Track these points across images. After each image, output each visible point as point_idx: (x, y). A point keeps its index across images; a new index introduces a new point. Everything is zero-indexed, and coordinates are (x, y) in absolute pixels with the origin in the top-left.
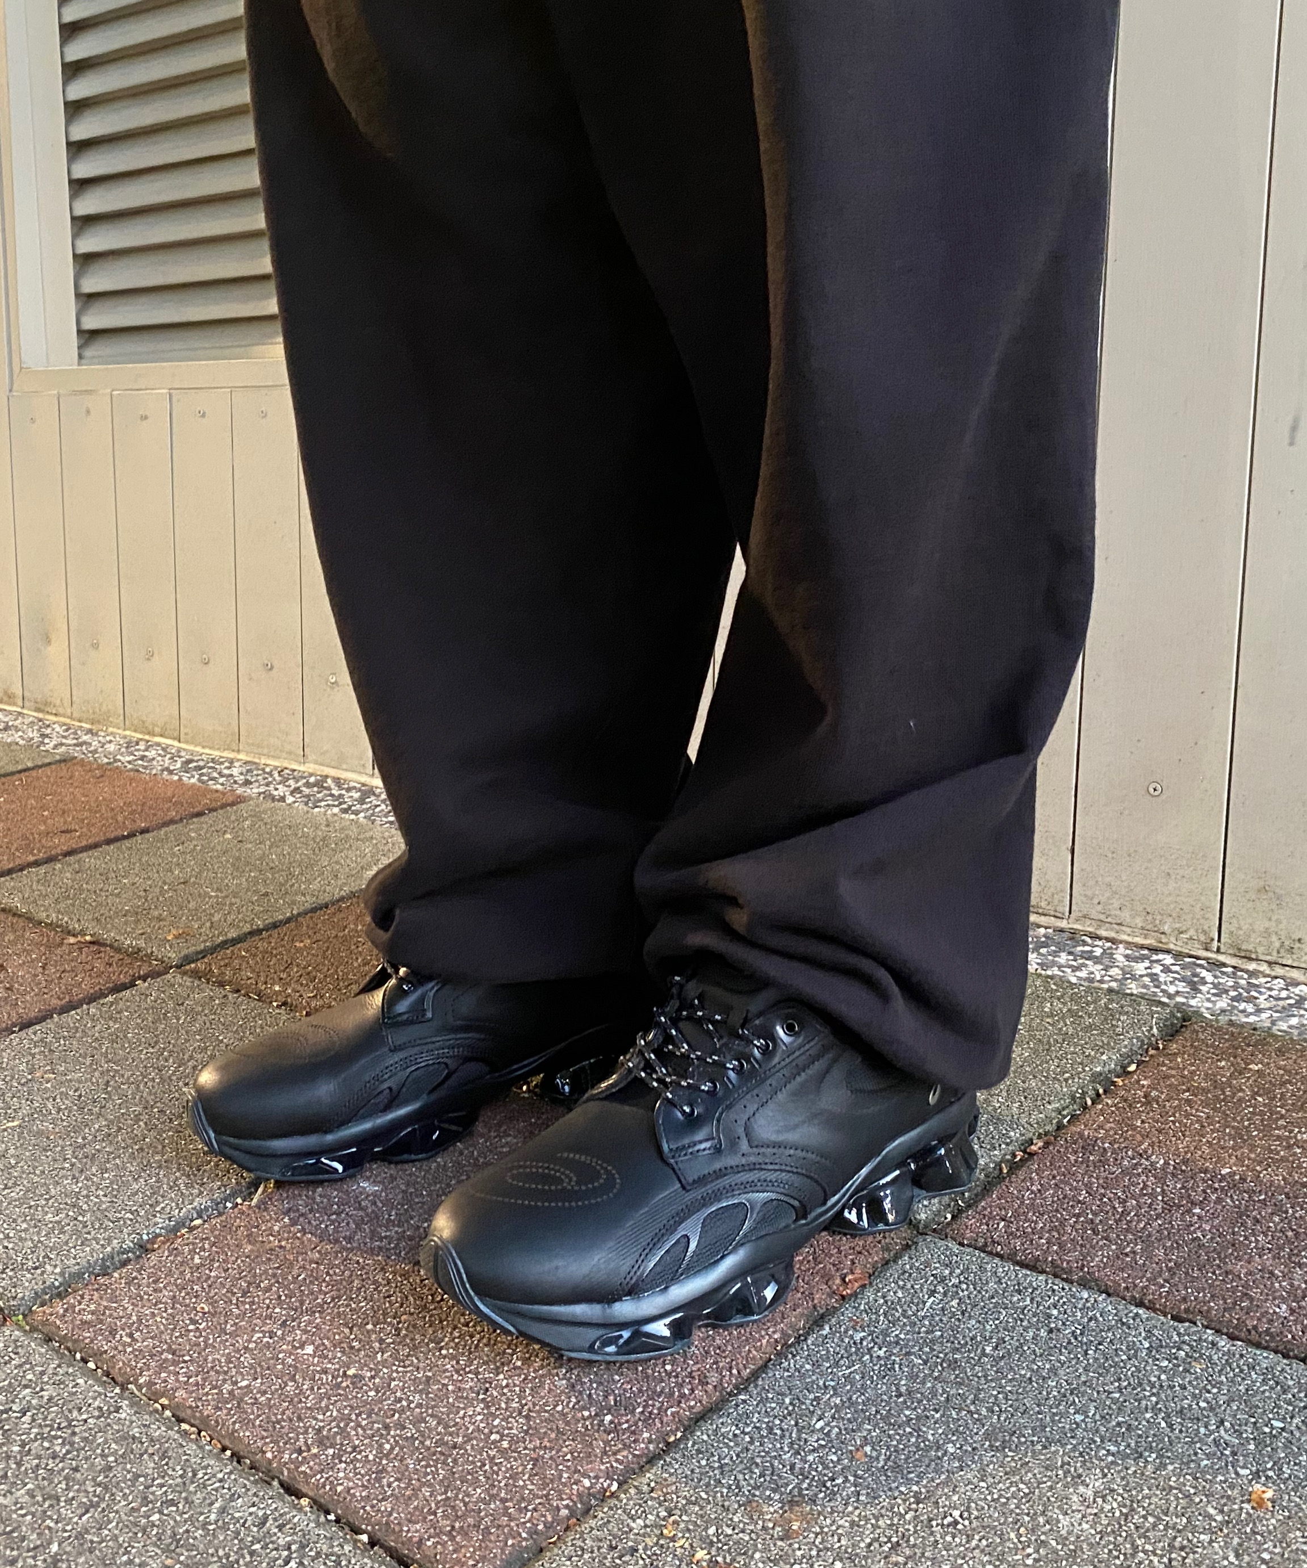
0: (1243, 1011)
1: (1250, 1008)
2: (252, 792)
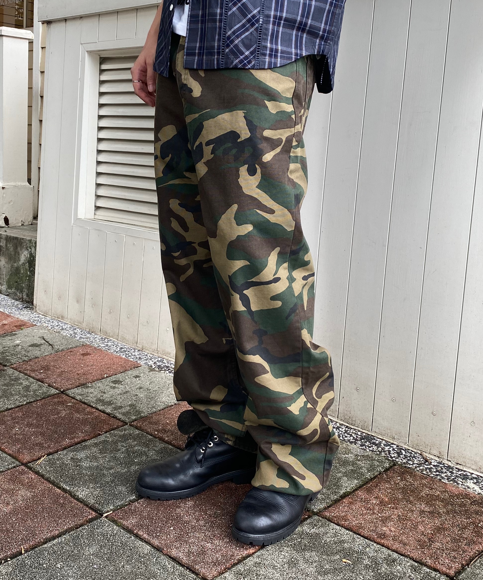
0: (409, 464)
1: (411, 463)
2: (142, 363)
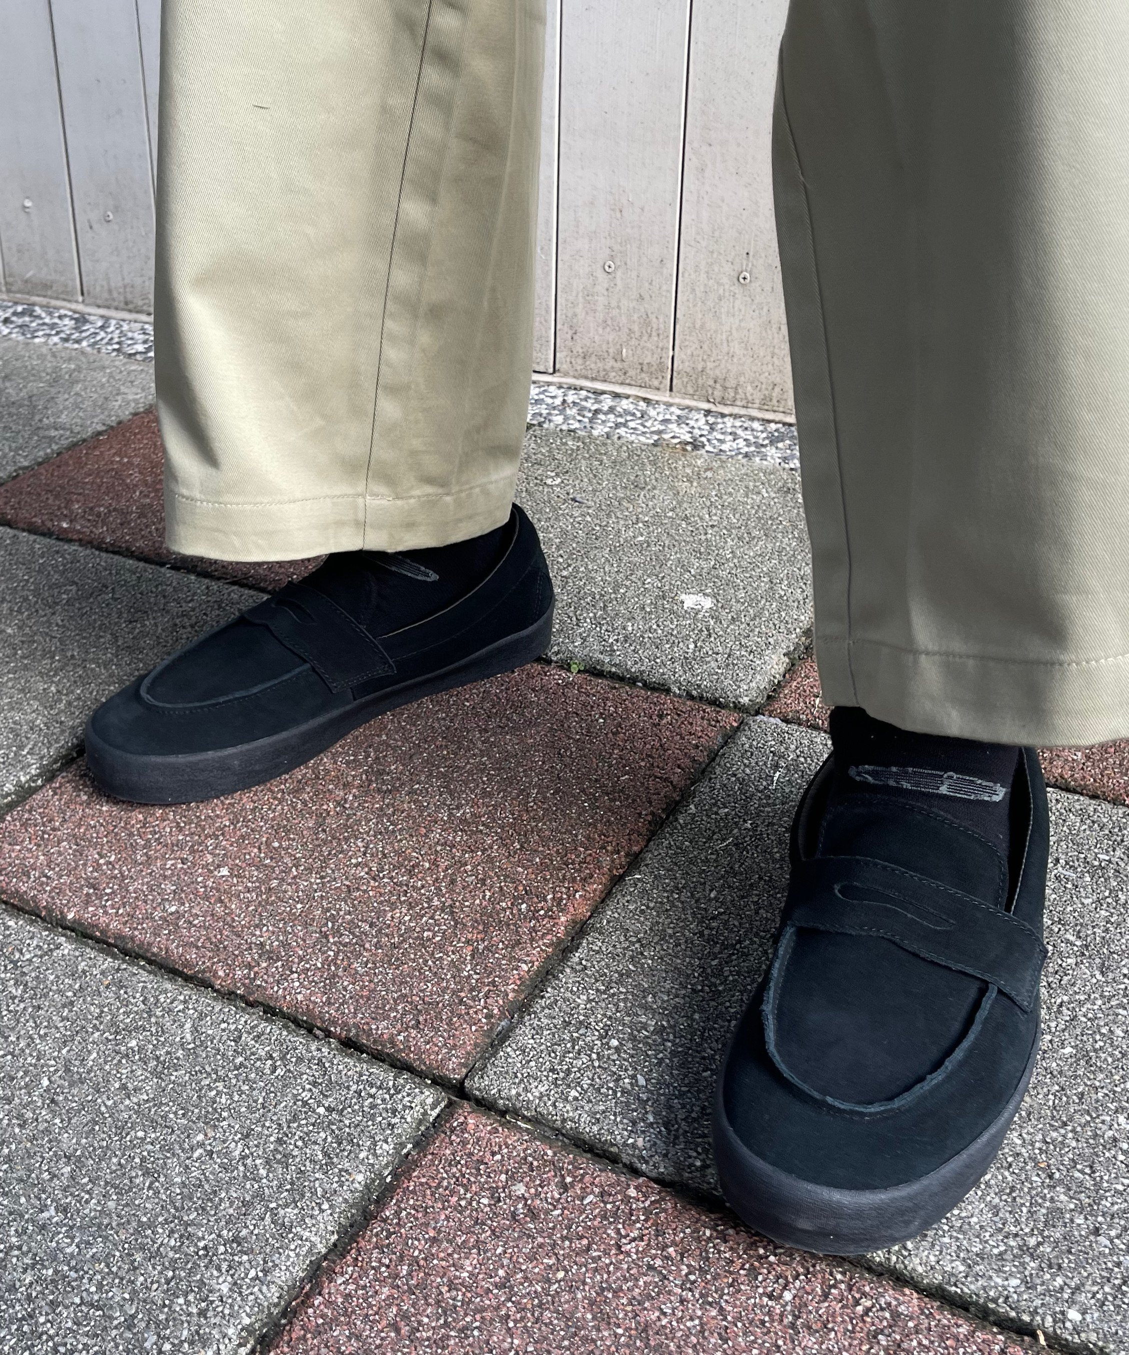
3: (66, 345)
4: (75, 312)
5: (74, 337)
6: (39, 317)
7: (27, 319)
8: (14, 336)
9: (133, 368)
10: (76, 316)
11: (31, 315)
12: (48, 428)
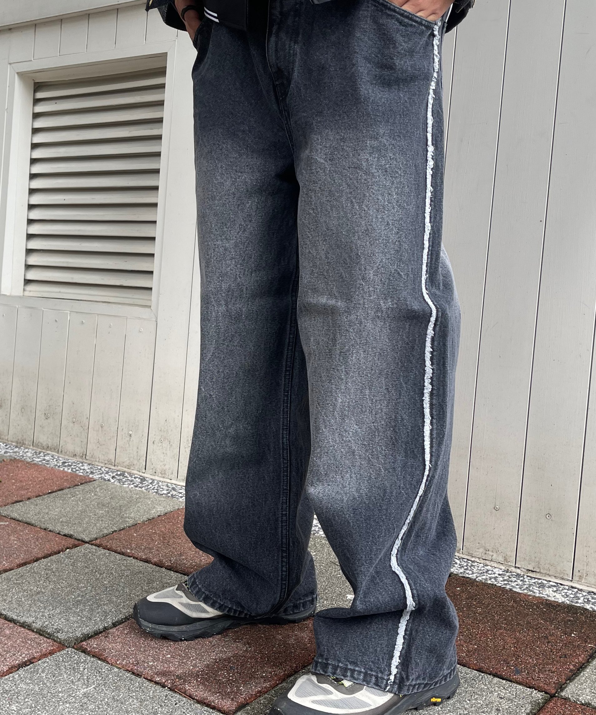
0: (468, 573)
2: (96, 477)
3: (136, 488)
4: (141, 476)
5: (139, 485)
6: (126, 477)
7: (121, 477)
8: (116, 483)
9: (161, 499)
10: (141, 478)
11: (123, 476)
12: (126, 517)
